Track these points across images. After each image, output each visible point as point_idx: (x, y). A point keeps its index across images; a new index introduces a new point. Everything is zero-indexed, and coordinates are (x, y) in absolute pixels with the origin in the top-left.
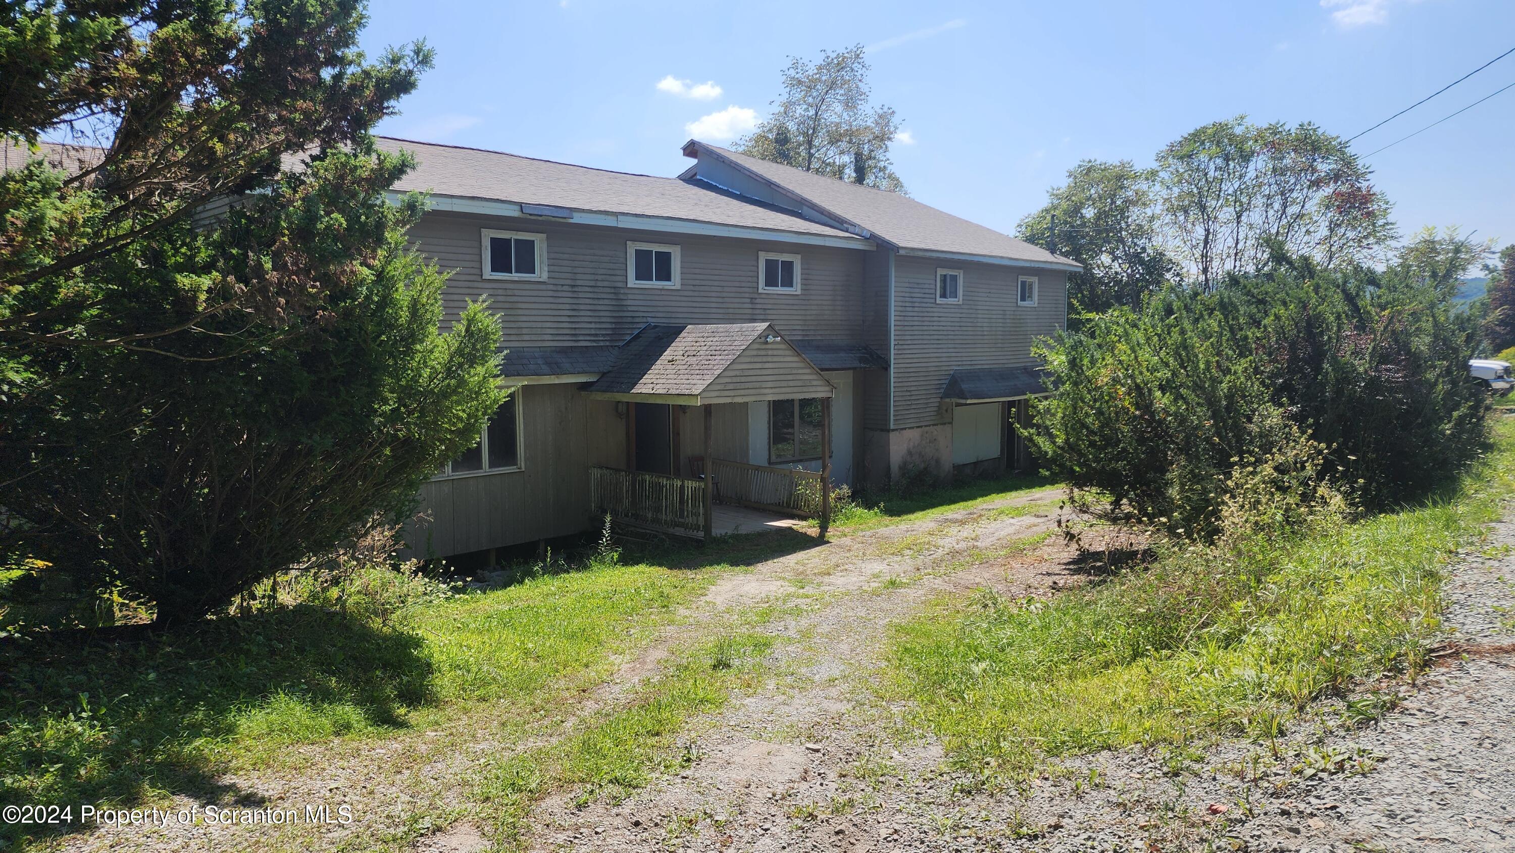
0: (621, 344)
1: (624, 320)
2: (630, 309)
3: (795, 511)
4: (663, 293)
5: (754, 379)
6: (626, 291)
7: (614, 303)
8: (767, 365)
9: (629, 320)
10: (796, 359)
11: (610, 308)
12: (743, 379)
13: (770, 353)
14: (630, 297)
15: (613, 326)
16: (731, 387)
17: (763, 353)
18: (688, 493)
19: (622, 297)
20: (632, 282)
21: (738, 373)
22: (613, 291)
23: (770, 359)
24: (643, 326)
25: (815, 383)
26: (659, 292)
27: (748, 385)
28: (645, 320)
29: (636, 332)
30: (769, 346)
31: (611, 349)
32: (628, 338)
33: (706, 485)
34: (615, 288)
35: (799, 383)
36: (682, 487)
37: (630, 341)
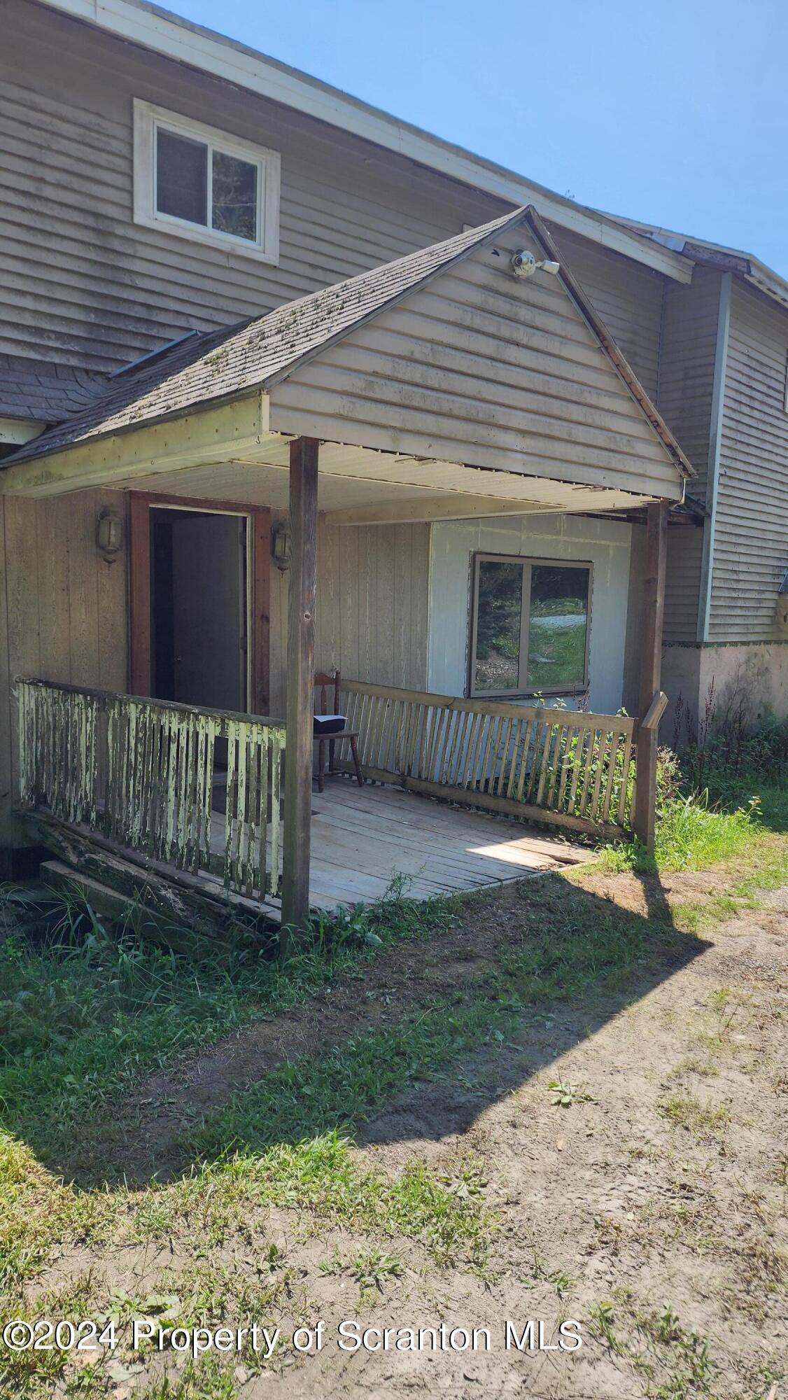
0: (114, 370)
1: (123, 309)
2: (140, 282)
3: (550, 816)
4: (233, 263)
5: (471, 386)
6: (131, 233)
7: (93, 255)
8: (513, 354)
9: (140, 312)
10: (595, 359)
11: (84, 268)
12: (435, 378)
13: (524, 313)
14: (143, 252)
15: (92, 318)
16: (390, 392)
17: (503, 306)
18: (238, 763)
19: (116, 244)
20: (146, 211)
21: (419, 351)
22: (90, 221)
23: (521, 335)
24: (178, 337)
25: (641, 448)
26: (222, 261)
27: (448, 403)
28: (182, 322)
29: (158, 348)
30: (522, 291)
31: (82, 378)
32: (135, 359)
33: (292, 739)
34: (97, 215)
35: (600, 439)
36: (221, 743)
37: (138, 368)
